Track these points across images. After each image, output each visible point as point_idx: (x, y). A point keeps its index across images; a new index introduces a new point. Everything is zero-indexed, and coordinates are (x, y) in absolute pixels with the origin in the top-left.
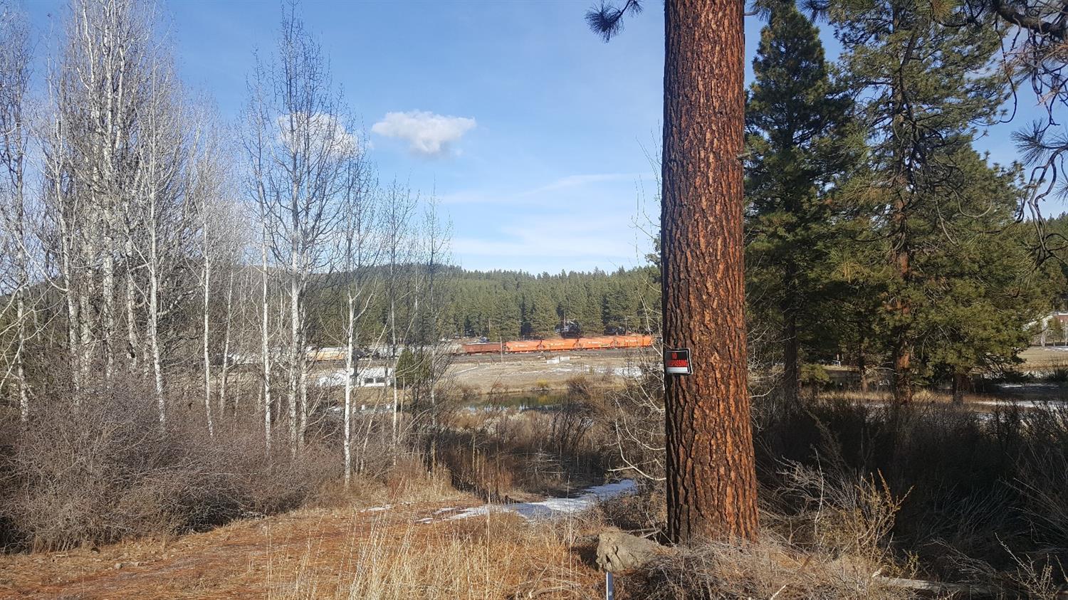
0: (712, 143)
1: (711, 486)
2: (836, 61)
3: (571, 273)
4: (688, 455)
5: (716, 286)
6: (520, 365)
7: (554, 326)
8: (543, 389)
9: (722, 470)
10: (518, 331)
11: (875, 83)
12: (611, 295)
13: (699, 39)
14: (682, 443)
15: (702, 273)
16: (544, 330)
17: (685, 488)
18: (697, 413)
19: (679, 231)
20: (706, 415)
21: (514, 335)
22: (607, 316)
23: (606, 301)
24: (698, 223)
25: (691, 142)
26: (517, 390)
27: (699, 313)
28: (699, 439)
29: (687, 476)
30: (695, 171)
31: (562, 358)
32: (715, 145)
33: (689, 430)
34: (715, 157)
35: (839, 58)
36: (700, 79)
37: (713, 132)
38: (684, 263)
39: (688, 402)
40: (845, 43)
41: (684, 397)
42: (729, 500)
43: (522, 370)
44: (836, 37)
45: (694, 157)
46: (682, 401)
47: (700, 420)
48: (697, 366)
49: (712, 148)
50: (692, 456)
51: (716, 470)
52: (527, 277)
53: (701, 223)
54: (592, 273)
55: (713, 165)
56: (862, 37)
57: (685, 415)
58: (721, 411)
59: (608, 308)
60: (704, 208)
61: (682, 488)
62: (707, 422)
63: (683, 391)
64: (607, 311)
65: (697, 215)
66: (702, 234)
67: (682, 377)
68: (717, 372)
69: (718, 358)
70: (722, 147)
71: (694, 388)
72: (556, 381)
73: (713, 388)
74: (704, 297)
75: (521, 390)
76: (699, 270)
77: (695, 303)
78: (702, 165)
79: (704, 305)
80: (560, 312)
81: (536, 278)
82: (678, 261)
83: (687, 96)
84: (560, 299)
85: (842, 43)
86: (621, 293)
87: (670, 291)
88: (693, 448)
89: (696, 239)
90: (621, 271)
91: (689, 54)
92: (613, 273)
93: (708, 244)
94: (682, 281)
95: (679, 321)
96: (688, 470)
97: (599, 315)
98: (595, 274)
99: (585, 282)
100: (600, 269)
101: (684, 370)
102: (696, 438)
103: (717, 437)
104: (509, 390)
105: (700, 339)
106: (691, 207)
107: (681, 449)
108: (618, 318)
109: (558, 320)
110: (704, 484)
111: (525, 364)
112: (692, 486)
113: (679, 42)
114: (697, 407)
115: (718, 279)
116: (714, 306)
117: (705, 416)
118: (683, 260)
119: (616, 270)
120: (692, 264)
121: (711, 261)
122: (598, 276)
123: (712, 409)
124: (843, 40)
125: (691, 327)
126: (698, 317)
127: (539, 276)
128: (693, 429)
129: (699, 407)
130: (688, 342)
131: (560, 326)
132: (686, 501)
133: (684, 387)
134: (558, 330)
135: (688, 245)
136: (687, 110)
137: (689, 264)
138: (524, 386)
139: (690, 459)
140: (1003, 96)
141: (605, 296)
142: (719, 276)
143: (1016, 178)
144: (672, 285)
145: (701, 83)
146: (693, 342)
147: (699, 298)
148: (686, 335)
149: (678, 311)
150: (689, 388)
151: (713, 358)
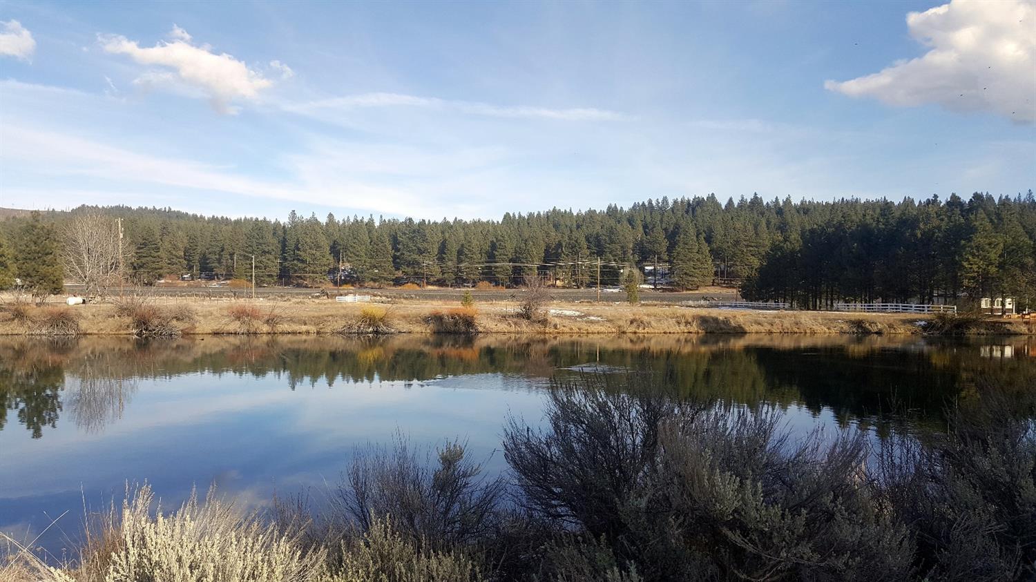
7: (327, 269)
12: (405, 234)
16: (312, 273)
21: (272, 276)
22: (398, 260)
23: (396, 242)
59: (399, 250)
64: (399, 254)
75: (313, 329)
80: (335, 250)
97: (388, 259)
109: (331, 265)
131: (334, 271)
134: (331, 275)
141: (396, 237)
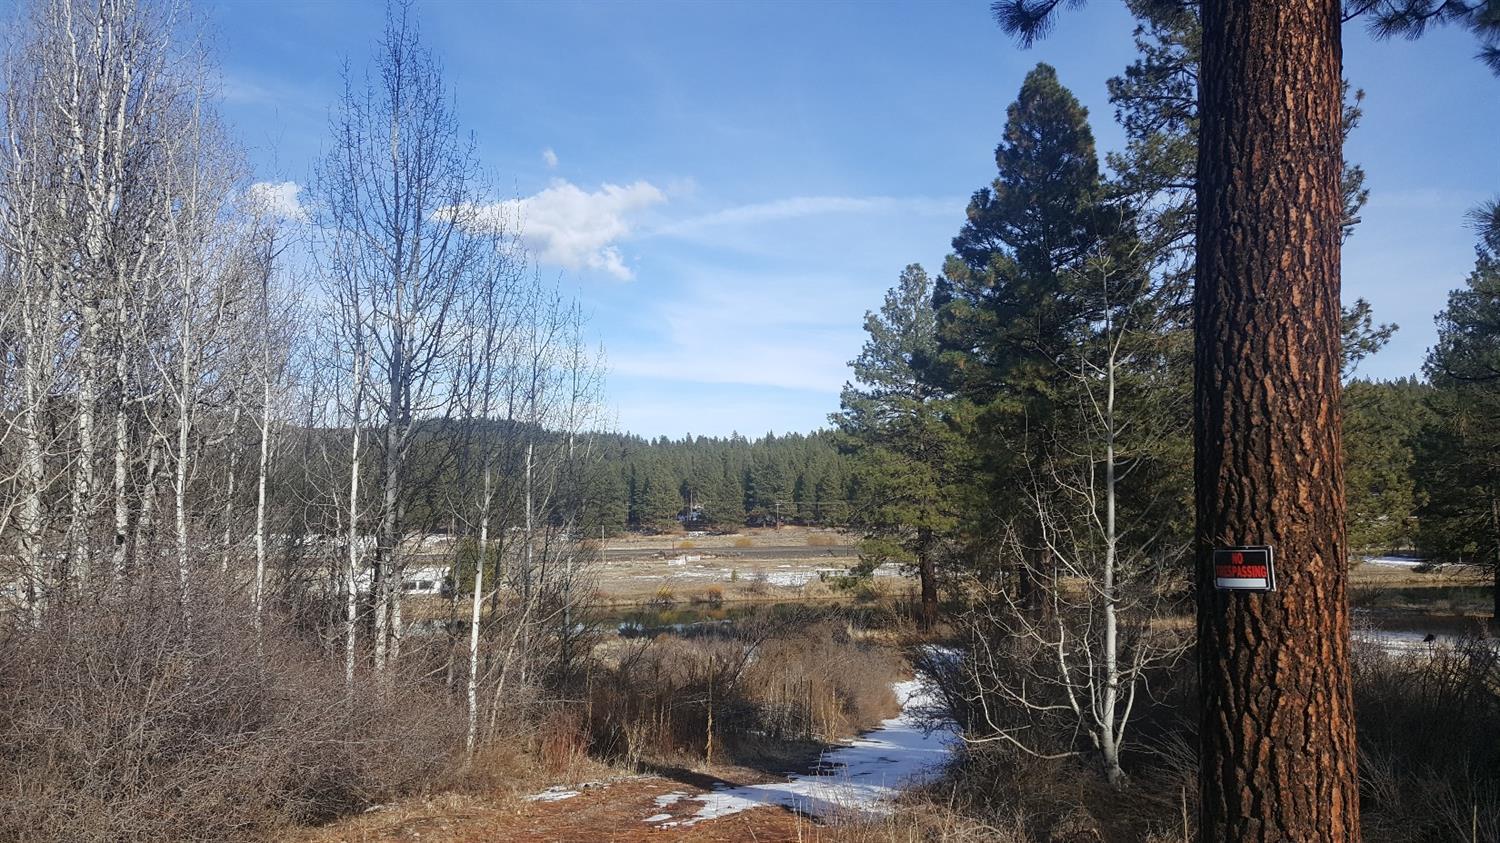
0: (1308, 197)
1: (1306, 787)
2: (1123, 153)
3: (700, 438)
4: (1262, 731)
5: (1315, 438)
6: (630, 566)
7: (676, 513)
8: (665, 602)
9: (1325, 759)
10: (624, 518)
11: (1170, 186)
12: (757, 470)
13: (1286, 24)
14: (1250, 711)
15: (1295, 415)
16: (662, 517)
17: (1253, 789)
18: (1283, 660)
19: (1248, 344)
20: (1300, 663)
21: (619, 523)
22: (751, 500)
23: (749, 479)
24: (1285, 330)
25: (1273, 193)
26: (629, 602)
27: (1287, 485)
28: (1287, 704)
29: (1260, 768)
30: (1278, 242)
31: (690, 558)
32: (1313, 201)
33: (1266, 689)
34: (1313, 221)
35: (1127, 149)
36: (1288, 89)
37: (1309, 178)
38: (1258, 398)
39: (1265, 640)
40: (1130, 129)
41: (1257, 632)
42: (1336, 811)
43: (633, 574)
44: (1118, 120)
45: (1278, 219)
46: (1251, 638)
47: (1287, 671)
48: (1284, 577)
49: (1309, 205)
50: (1273, 734)
51: (1314, 758)
52: (638, 442)
53: (1291, 332)
54: (729, 439)
55: (1310, 234)
56: (1154, 122)
57: (1258, 662)
58: (1324, 656)
59: (752, 488)
60: (1297, 304)
61: (1247, 789)
62: (1302, 674)
63: (1254, 621)
64: (751, 492)
65: (1285, 316)
66: (1293, 349)
67: (1254, 596)
68: (1319, 588)
69: (1321, 564)
70: (1323, 204)
71: (1278, 615)
72: (684, 590)
73: (1312, 615)
74: (1298, 458)
75: (633, 602)
76: (1289, 411)
77: (1280, 466)
78: (1293, 233)
79: (1296, 471)
80: (686, 492)
81: (650, 443)
82: (1246, 394)
83: (1263, 117)
84: (686, 472)
85: (1126, 129)
86: (771, 468)
87: (1226, 446)
88: (1275, 720)
89: (1282, 358)
90: (770, 437)
91: (1268, 48)
92: (758, 440)
93: (1303, 368)
94: (1255, 430)
95: (1247, 501)
96: (1262, 757)
97: (741, 499)
98: (733, 441)
99: (721, 451)
100: (740, 434)
101: (1259, 583)
102: (1282, 702)
103: (1317, 702)
104: (617, 602)
105: (1289, 531)
106: (1274, 303)
107: (1247, 722)
108: (767, 503)
109: (682, 505)
110: (1295, 784)
111: (637, 564)
112: (1269, 786)
113: (1246, 29)
114: (1283, 648)
115: (1319, 427)
116: (1315, 473)
117: (1296, 665)
118: (1256, 393)
119: (763, 436)
120: (1275, 399)
121: (1308, 396)
122: (739, 444)
123: (1308, 652)
124: (1127, 125)
125: (1275, 508)
126: (1286, 491)
127: (654, 441)
128: (1273, 686)
129: (1287, 647)
130: (1268, 534)
131: (684, 513)
132: (1257, 811)
133: (1258, 614)
134: (682, 518)
135: (1267, 367)
136: (1264, 140)
137: (1269, 400)
138: (638, 597)
139: (1266, 740)
140: (1349, 209)
141: (748, 474)
142: (1321, 422)
143: (1359, 322)
144: (1233, 436)
145: (1290, 97)
146: (1277, 537)
147: (1288, 459)
148: (1263, 522)
149: (1245, 480)
150: (1267, 615)
151: (1312, 564)
